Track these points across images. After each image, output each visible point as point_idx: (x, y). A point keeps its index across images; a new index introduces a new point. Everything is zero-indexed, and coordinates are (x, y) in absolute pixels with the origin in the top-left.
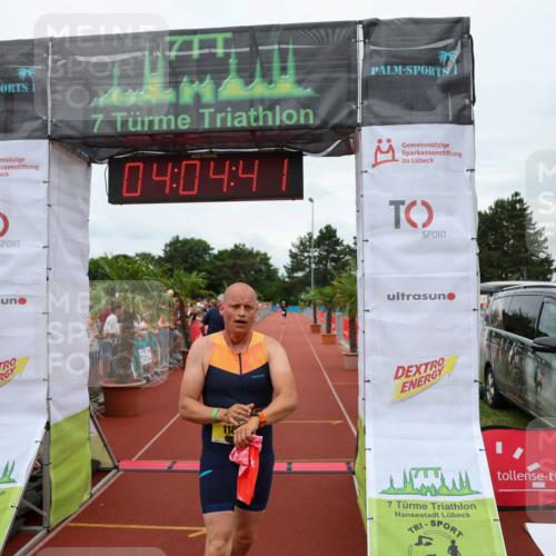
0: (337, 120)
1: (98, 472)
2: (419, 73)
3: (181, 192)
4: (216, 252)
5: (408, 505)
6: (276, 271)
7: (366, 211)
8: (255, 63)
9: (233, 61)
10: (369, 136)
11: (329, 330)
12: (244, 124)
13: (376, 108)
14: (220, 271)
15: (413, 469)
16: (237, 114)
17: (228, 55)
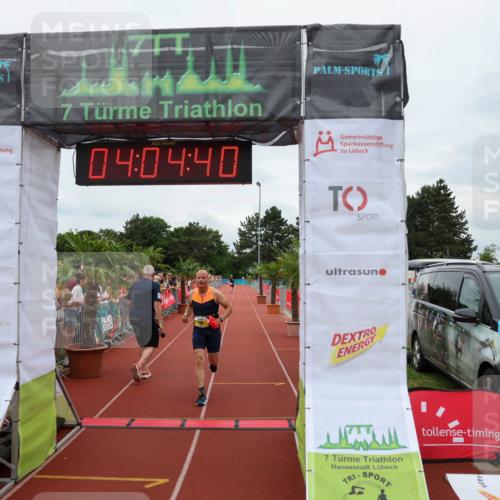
0: (282, 114)
1: (62, 428)
2: (356, 73)
3: (142, 176)
4: (172, 229)
5: (343, 459)
6: (226, 247)
7: (308, 195)
8: (211, 61)
9: (190, 59)
10: (311, 128)
11: (273, 301)
12: (200, 115)
13: (317, 103)
14: (176, 247)
15: (348, 426)
16: (193, 107)
17: (185, 54)
